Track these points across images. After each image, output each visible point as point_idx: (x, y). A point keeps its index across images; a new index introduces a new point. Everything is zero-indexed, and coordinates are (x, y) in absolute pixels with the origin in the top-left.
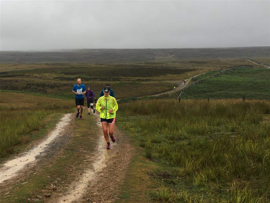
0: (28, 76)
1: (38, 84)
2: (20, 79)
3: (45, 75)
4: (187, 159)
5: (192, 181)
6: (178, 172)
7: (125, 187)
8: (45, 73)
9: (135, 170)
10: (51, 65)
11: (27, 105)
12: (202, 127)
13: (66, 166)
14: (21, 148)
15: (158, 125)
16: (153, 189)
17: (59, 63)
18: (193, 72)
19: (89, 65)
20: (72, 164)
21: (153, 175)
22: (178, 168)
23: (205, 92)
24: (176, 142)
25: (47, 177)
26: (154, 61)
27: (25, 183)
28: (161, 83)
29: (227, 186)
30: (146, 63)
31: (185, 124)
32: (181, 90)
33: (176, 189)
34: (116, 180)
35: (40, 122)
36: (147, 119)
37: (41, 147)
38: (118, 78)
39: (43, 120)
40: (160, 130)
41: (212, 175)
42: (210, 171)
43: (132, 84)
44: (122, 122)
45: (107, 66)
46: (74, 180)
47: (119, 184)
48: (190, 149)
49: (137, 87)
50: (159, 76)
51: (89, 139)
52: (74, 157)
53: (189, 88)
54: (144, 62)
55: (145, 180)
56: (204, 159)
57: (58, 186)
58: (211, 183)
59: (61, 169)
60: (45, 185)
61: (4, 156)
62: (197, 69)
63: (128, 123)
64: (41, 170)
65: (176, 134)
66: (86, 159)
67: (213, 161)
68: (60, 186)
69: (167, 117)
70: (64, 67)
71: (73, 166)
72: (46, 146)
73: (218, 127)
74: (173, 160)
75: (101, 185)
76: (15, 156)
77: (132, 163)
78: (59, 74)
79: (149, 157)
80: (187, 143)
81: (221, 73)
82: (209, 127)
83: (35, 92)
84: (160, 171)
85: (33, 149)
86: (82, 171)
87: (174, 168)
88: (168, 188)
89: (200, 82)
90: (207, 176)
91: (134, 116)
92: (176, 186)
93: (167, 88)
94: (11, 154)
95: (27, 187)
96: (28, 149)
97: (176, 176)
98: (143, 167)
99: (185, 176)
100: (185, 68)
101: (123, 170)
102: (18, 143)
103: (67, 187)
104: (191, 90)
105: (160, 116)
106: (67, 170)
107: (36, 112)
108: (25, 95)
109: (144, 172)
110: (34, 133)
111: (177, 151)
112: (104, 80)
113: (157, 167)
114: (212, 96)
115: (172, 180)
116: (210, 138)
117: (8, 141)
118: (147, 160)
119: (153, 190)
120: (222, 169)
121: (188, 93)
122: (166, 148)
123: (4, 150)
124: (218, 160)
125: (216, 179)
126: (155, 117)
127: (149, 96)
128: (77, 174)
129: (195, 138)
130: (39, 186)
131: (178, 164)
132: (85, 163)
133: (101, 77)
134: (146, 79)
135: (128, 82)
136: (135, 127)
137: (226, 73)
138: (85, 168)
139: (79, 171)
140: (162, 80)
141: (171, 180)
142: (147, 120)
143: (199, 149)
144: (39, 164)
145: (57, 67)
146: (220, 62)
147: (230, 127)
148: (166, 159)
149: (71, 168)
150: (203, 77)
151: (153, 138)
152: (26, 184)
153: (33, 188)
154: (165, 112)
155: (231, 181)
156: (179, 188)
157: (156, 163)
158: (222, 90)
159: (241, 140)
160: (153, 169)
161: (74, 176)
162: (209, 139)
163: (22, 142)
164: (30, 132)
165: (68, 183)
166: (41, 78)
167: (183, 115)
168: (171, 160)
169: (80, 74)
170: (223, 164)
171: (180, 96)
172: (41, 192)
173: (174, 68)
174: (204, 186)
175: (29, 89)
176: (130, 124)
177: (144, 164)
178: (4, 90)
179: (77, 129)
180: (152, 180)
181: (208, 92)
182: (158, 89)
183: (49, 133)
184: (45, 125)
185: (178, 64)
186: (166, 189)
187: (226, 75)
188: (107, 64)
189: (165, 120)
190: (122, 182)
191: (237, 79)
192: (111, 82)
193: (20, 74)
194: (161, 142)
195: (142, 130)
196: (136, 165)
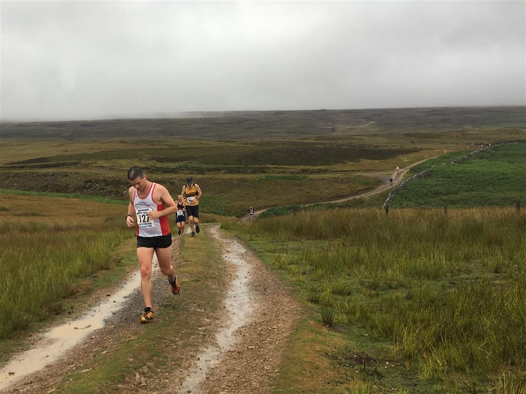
0: (86, 166)
1: (106, 181)
2: (71, 171)
3: (120, 164)
4: (405, 326)
5: (415, 371)
6: (386, 352)
7: (281, 380)
8: (120, 160)
9: (301, 348)
10: (131, 144)
11: (86, 221)
12: (435, 264)
13: (165, 339)
14: (77, 302)
15: (344, 259)
16: (337, 385)
17: (147, 141)
18: (412, 155)
19: (204, 142)
20: (174, 335)
21: (336, 358)
22: (388, 344)
23: (437, 194)
24: (382, 292)
25: (128, 361)
26: (333, 134)
27: (85, 371)
28: (347, 176)
29: (488, 380)
30: (317, 139)
31: (399, 257)
32: (389, 191)
33: (385, 387)
34: (263, 368)
35: (112, 253)
36: (322, 248)
37: (114, 301)
38: (262, 168)
39: (117, 250)
40: (350, 268)
41: (457, 359)
42: (454, 353)
43: (290, 179)
44: (273, 254)
45: (240, 144)
46: (179, 366)
47: (268, 376)
48: (411, 308)
49: (300, 186)
50: (345, 163)
51: (207, 286)
52: (179, 322)
53: (404, 187)
54: (314, 136)
55: (321, 368)
56: (440, 326)
57: (148, 377)
58: (455, 376)
59: (154, 344)
60: (123, 376)
61: (44, 319)
62: (421, 149)
63: (284, 255)
64: (116, 347)
65: (381, 277)
66: (203, 326)
67: (459, 332)
68: (152, 378)
69: (362, 244)
70: (156, 147)
71: (177, 339)
72: (124, 300)
73: (467, 265)
74: (376, 328)
75: (233, 376)
76: (66, 319)
77: (295, 334)
78: (146, 161)
79: (328, 323)
80: (405, 295)
81: (470, 156)
82: (448, 263)
83: (101, 196)
84: (350, 351)
85: (98, 305)
86: (196, 349)
87: (379, 345)
88: (369, 385)
89: (428, 175)
90: (447, 362)
91: (296, 241)
92: (383, 381)
93: (360, 188)
94: (57, 314)
95: (88, 379)
96: (90, 306)
97: (383, 361)
98: (316, 343)
99: (402, 360)
100: (397, 148)
101: (276, 349)
102: (71, 294)
103: (167, 379)
104: (409, 190)
105: (348, 242)
106: (167, 346)
107: (104, 234)
108: (83, 201)
109: (318, 352)
110: (101, 274)
111: (385, 311)
112: (235, 172)
113: (345, 342)
114: (453, 202)
115: (376, 368)
116: (451, 285)
117: (52, 289)
118: (324, 328)
119: (338, 387)
120: (477, 348)
121: (403, 197)
122: (361, 306)
123: (44, 306)
124: (469, 329)
125: (466, 367)
126: (339, 244)
127: (325, 203)
128: (187, 355)
129: (421, 286)
130: (113, 376)
131: (387, 337)
132: (201, 333)
133: (230, 166)
134: (318, 169)
135: (282, 175)
136: (297, 263)
137: (480, 156)
138: (200, 343)
139: (188, 348)
140: (349, 171)
141: (373, 369)
142: (322, 251)
143: (430, 308)
144: (112, 335)
145: (143, 147)
146: (469, 134)
147: (491, 263)
148: (363, 327)
149: (174, 342)
150: (432, 164)
151: (336, 286)
152: (88, 372)
153: (101, 381)
154: (358, 234)
155: (496, 372)
156: (391, 384)
157: (343, 334)
158: (473, 191)
159: (515, 290)
160: (337, 346)
161: (180, 358)
162: (449, 287)
163: (78, 292)
164: (92, 273)
165: (168, 372)
166: (111, 169)
167: (396, 239)
168: (372, 328)
169: (188, 160)
170: (480, 337)
171: (387, 203)
172: (117, 389)
173: (375, 147)
174: (442, 381)
175: (89, 190)
176: (289, 257)
177: (318, 336)
178: (42, 193)
179: (184, 266)
180: (335, 367)
181: (445, 195)
182: (342, 189)
183: (128, 275)
184: (120, 259)
185: (382, 138)
186: (364, 387)
187: (481, 160)
188: (240, 141)
189: (358, 250)
190: (276, 371)
191: (501, 167)
192: (248, 176)
193: (72, 162)
194: (352, 293)
195: (311, 271)
196: (302, 339)
